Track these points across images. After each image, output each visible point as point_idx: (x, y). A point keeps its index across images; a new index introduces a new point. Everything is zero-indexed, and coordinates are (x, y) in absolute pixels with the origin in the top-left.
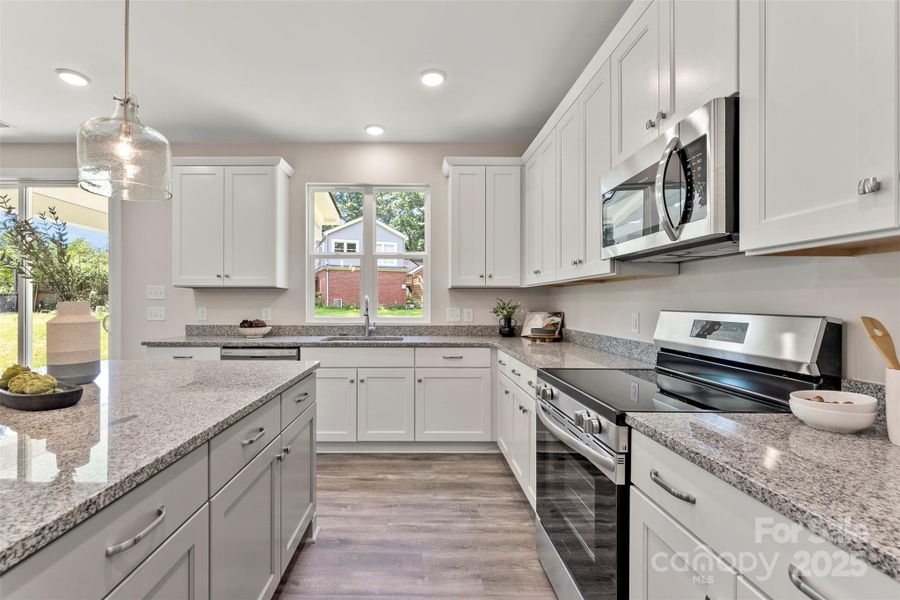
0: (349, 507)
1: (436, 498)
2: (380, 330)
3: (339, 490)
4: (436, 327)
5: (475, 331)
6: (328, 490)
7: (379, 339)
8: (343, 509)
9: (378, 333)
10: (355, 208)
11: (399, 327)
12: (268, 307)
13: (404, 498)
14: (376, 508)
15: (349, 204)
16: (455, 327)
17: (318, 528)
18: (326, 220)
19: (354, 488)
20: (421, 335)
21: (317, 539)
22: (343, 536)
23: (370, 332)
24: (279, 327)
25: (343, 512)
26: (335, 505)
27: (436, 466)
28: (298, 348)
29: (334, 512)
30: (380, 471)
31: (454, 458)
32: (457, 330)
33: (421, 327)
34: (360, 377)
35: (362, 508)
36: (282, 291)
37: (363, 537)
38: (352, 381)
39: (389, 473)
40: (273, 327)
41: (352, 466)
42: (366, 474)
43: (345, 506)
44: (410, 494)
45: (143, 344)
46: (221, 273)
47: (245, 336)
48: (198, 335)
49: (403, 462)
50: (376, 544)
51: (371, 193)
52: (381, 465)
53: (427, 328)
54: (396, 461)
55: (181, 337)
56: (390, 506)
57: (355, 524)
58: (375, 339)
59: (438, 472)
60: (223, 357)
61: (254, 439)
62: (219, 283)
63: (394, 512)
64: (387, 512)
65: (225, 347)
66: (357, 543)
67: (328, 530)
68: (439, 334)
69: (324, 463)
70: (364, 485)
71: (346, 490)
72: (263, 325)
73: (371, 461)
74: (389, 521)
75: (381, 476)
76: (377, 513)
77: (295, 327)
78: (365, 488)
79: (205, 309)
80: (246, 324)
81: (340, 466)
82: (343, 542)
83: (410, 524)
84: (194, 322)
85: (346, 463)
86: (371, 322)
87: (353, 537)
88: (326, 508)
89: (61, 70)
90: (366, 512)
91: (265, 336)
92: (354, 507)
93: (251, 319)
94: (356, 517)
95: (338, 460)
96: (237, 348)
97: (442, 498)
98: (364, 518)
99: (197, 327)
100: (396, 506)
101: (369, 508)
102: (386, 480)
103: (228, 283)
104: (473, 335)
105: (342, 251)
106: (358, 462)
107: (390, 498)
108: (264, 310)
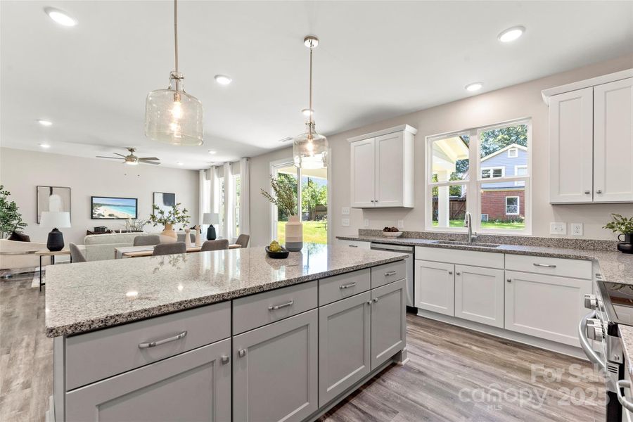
0: (434, 356)
1: (509, 375)
2: (480, 238)
3: (431, 343)
4: (537, 239)
5: (584, 245)
6: (424, 341)
7: (480, 245)
8: (429, 355)
9: (480, 241)
10: (506, 139)
11: (499, 237)
12: (401, 219)
13: (478, 364)
14: (453, 363)
15: (499, 137)
16: (559, 240)
17: (408, 359)
18: (458, 157)
19: (442, 345)
20: (521, 245)
21: (405, 364)
22: (422, 369)
23: (473, 240)
24: (408, 233)
25: (428, 356)
26: (424, 351)
27: (521, 353)
28: (414, 246)
29: (422, 355)
30: (468, 341)
31: (544, 353)
32: (562, 243)
33: (521, 238)
34: (457, 271)
35: (442, 359)
36: (409, 209)
37: (435, 376)
38: (451, 273)
39: (475, 346)
40: (404, 232)
41: (447, 332)
42: (456, 340)
43: (431, 354)
44: (487, 364)
45: (337, 237)
46: (373, 200)
47: (386, 237)
48: (365, 235)
49: (492, 342)
50: (442, 383)
51: (476, 134)
52: (471, 338)
53: (528, 239)
54: (485, 339)
55: (356, 235)
56: (465, 366)
57: (434, 366)
58: (476, 245)
59: (522, 359)
60: (372, 248)
61: (347, 286)
62: (372, 205)
63: (466, 370)
64: (461, 368)
65: (373, 242)
66: (429, 377)
67: (415, 363)
68: (541, 245)
69: (428, 325)
70: (452, 346)
71: (437, 345)
72: (396, 230)
73: (465, 334)
74: (459, 374)
75: (467, 345)
76: (453, 366)
77: (418, 233)
78: (451, 348)
79: (368, 220)
80: (387, 230)
81: (439, 330)
82: (420, 373)
83: (475, 382)
84: (363, 228)
85: (445, 329)
86: (473, 232)
87: (428, 372)
88: (419, 351)
89: (303, 111)
90: (445, 363)
91: (398, 237)
92: (437, 356)
93: (390, 226)
94: (437, 363)
95: (438, 325)
96: (379, 243)
97: (515, 377)
98: (441, 365)
99: (364, 230)
100: (469, 367)
101: (448, 361)
102: (470, 349)
103: (377, 205)
105: (489, 177)
106: (454, 331)
107: (467, 361)
108: (399, 221)
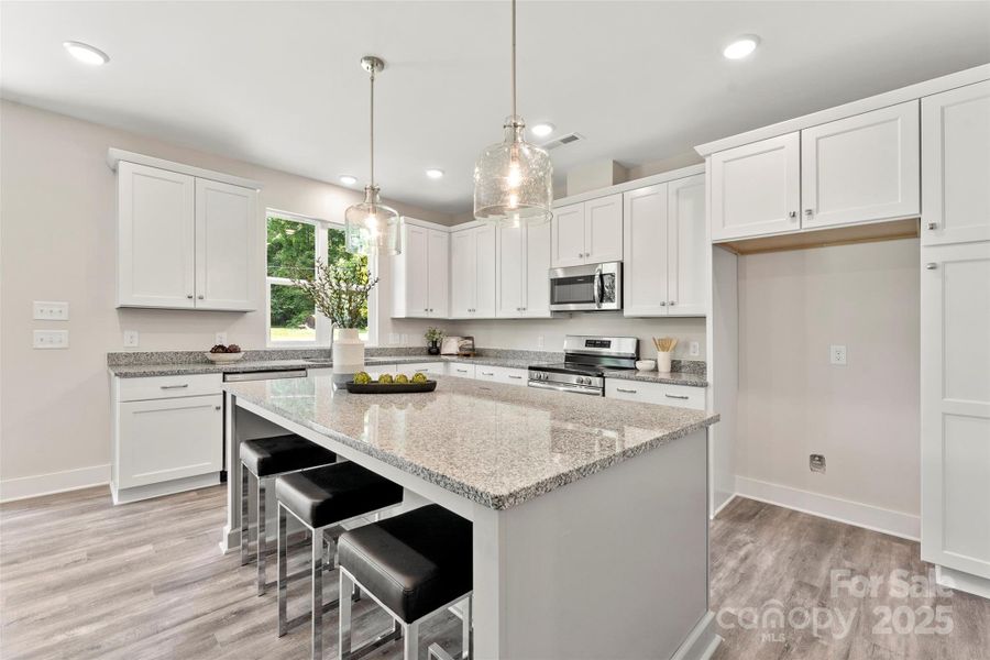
12: (223, 332)
28: (304, 370)
36: (241, 315)
46: (192, 294)
48: (127, 365)
53: (377, 350)
62: (189, 305)
65: (226, 373)
68: (386, 355)
72: (236, 350)
84: (121, 350)
93: (228, 343)
103: (200, 305)
104: (409, 355)
108: (218, 334)
